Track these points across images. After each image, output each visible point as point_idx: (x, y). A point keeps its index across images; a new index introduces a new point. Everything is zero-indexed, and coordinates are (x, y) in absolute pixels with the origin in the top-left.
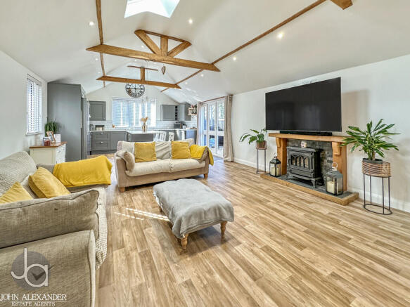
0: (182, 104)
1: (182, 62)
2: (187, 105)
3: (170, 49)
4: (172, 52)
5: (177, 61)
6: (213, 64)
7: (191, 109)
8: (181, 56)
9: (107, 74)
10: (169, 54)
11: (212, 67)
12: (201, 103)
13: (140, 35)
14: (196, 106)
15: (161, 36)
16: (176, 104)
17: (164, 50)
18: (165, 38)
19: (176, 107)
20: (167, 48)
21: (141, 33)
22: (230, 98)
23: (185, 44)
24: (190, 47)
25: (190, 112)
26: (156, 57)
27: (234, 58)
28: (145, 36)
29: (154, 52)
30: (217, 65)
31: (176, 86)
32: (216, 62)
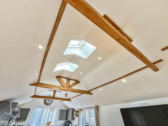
0: (70, 109)
1: (75, 90)
2: (73, 110)
3: (70, 84)
4: (71, 86)
5: (73, 90)
6: (89, 91)
7: (75, 113)
8: (75, 87)
9: (37, 94)
10: (70, 87)
11: (89, 92)
12: (81, 110)
13: (58, 78)
14: (78, 111)
15: (67, 79)
16: (67, 109)
17: (68, 85)
18: (68, 79)
19: (67, 111)
20: (69, 84)
21: (59, 77)
22: (97, 108)
23: (77, 82)
24: (79, 83)
25: (75, 115)
26: (63, 88)
27: (100, 89)
28: (60, 78)
29: (63, 86)
30: (91, 92)
31: (69, 100)
32: (91, 90)
